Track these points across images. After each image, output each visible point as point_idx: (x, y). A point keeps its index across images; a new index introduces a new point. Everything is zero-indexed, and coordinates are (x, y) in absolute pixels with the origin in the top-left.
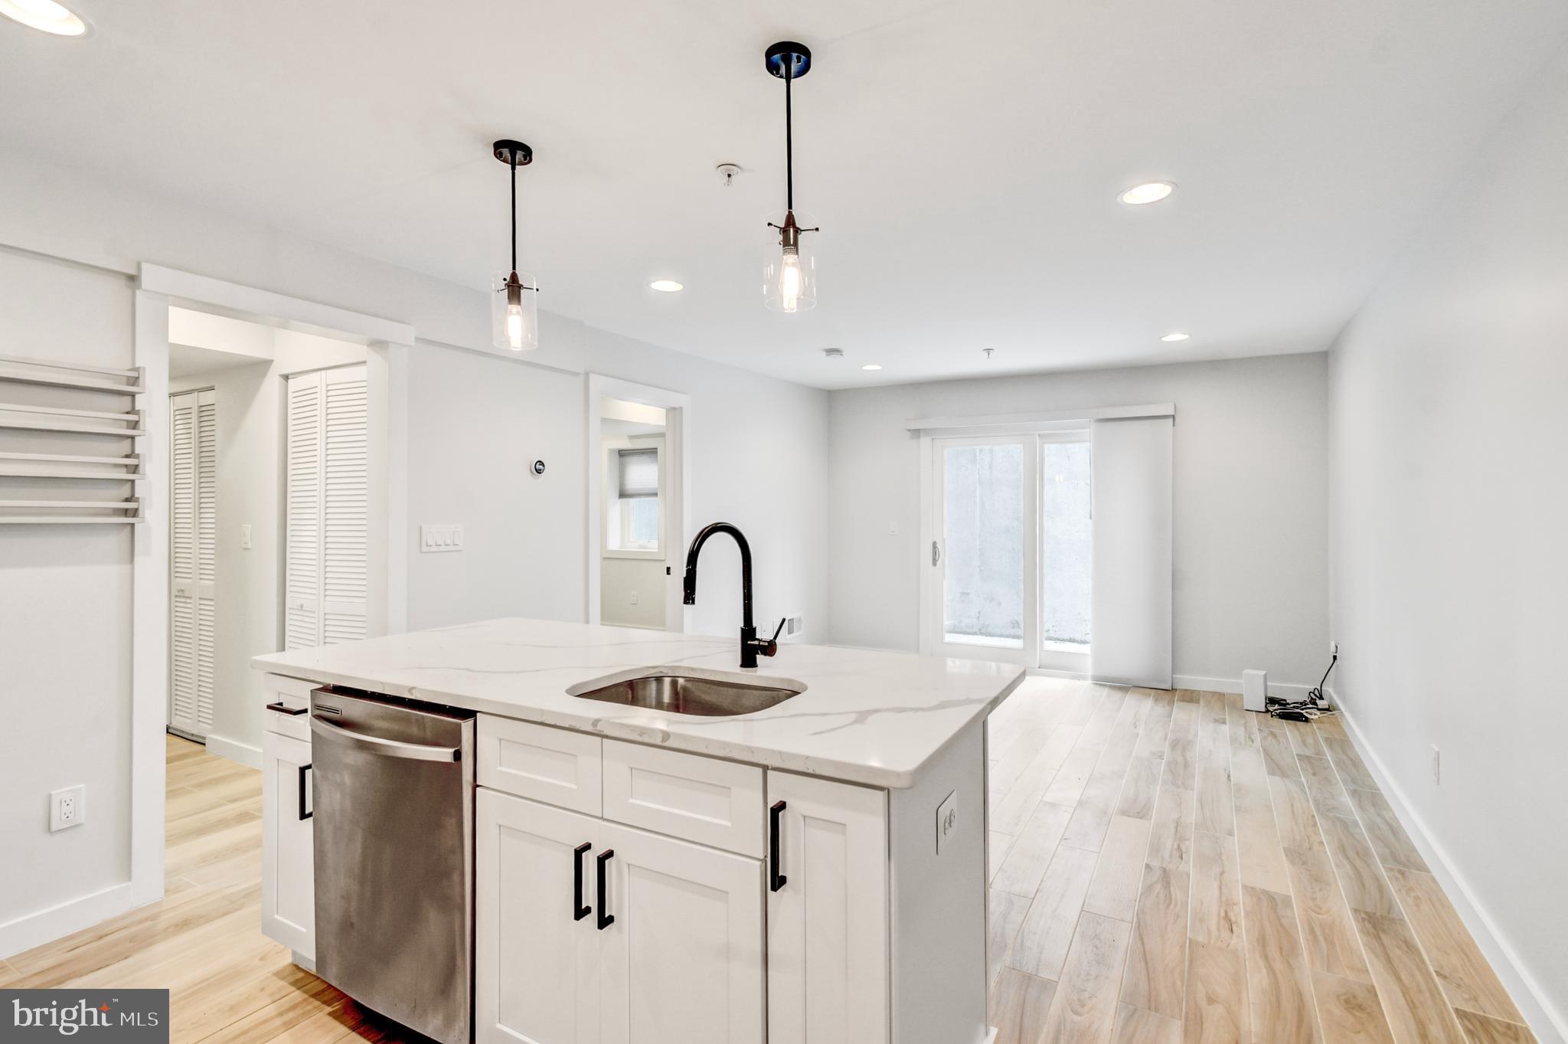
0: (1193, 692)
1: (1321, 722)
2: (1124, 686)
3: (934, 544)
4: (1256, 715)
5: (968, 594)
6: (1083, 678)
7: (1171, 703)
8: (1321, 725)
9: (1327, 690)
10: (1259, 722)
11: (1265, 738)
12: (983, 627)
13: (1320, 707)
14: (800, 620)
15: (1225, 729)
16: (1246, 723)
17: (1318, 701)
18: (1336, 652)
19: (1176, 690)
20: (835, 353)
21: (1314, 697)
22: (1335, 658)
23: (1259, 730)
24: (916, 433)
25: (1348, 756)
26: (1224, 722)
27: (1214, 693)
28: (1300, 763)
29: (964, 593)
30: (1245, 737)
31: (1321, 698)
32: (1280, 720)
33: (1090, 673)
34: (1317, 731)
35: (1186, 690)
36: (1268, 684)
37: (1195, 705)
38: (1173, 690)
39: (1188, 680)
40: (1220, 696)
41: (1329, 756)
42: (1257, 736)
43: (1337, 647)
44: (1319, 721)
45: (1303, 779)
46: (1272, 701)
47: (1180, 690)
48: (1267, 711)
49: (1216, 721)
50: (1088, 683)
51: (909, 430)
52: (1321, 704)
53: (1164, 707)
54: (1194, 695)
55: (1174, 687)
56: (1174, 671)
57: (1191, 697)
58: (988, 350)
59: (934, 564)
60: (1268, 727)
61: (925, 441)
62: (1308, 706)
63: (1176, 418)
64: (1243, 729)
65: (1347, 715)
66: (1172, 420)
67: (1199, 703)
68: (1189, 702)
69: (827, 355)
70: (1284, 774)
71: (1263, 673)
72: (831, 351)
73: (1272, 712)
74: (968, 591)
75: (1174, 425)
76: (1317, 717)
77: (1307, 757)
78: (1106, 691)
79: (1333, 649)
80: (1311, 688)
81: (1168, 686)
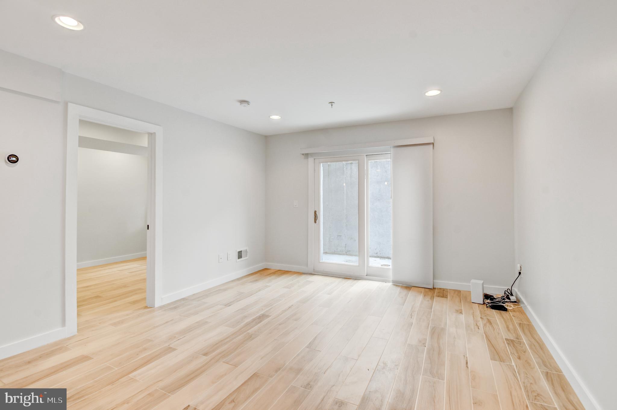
0: (444, 290)
1: (514, 311)
2: (408, 287)
3: (315, 212)
4: (478, 306)
5: (341, 236)
6: (389, 282)
7: (432, 298)
8: (514, 313)
9: (514, 289)
10: (481, 312)
11: (485, 325)
12: (347, 252)
13: (512, 300)
14: (246, 251)
15: (462, 317)
16: (473, 313)
17: (511, 297)
18: (521, 270)
19: (435, 288)
20: (244, 103)
21: (508, 294)
22: (520, 273)
23: (481, 318)
24: (307, 155)
25: (535, 340)
26: (461, 313)
27: (455, 291)
28: (509, 347)
29: (339, 236)
30: (474, 324)
31: (512, 295)
32: (492, 310)
33: (391, 279)
34: (513, 317)
35: (440, 289)
36: (484, 286)
37: (445, 299)
38: (434, 288)
39: (441, 284)
40: (458, 292)
41: (524, 340)
42: (481, 323)
43: (521, 267)
44: (513, 311)
45: (513, 364)
46: (487, 297)
47: (438, 289)
48: (484, 303)
49: (457, 311)
50: (390, 284)
51: (303, 154)
52: (513, 298)
53: (428, 301)
54: (445, 291)
55: (434, 287)
56: (434, 278)
57: (443, 293)
58: (332, 103)
59: (315, 222)
60: (486, 316)
61: (311, 160)
62: (506, 300)
63: (435, 145)
64: (472, 317)
65: (529, 307)
66: (432, 145)
67: (447, 298)
68: (442, 297)
69: (241, 104)
70: (501, 360)
71: (482, 282)
72: (242, 102)
73: (487, 304)
74: (341, 235)
75: (433, 149)
76: (511, 308)
77: (512, 341)
78: (398, 290)
79: (519, 269)
80: (506, 288)
81: (431, 287)
